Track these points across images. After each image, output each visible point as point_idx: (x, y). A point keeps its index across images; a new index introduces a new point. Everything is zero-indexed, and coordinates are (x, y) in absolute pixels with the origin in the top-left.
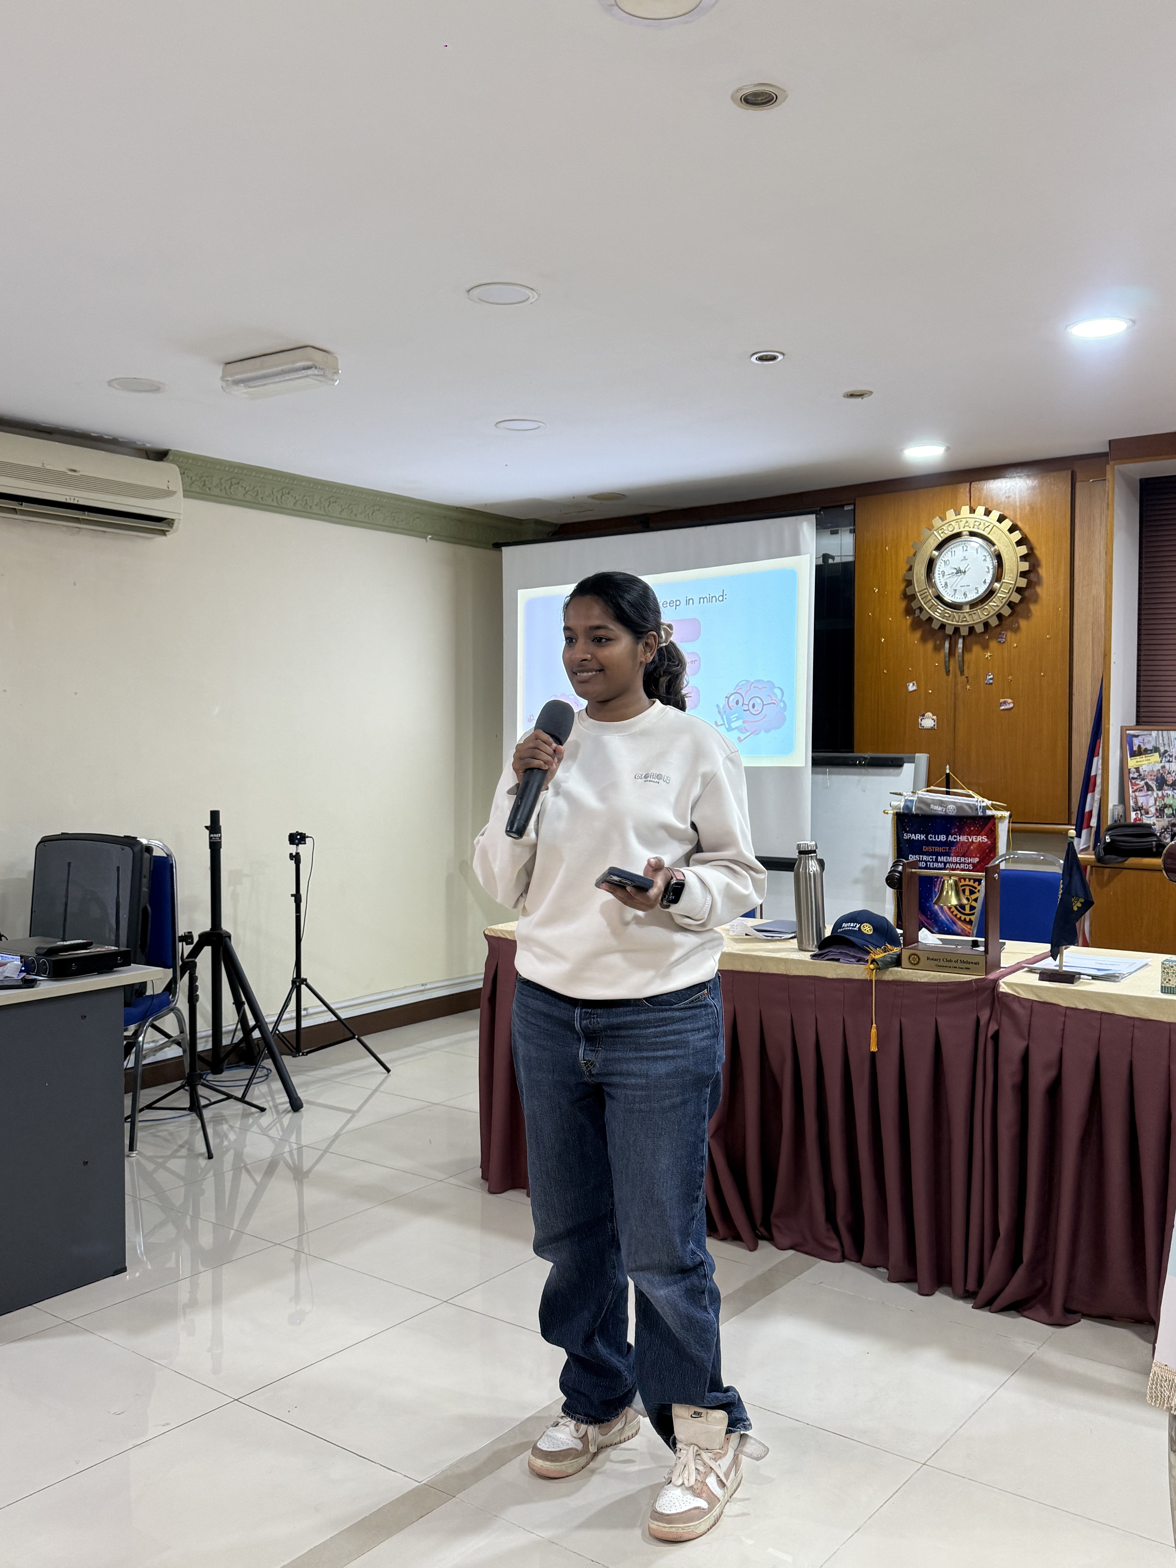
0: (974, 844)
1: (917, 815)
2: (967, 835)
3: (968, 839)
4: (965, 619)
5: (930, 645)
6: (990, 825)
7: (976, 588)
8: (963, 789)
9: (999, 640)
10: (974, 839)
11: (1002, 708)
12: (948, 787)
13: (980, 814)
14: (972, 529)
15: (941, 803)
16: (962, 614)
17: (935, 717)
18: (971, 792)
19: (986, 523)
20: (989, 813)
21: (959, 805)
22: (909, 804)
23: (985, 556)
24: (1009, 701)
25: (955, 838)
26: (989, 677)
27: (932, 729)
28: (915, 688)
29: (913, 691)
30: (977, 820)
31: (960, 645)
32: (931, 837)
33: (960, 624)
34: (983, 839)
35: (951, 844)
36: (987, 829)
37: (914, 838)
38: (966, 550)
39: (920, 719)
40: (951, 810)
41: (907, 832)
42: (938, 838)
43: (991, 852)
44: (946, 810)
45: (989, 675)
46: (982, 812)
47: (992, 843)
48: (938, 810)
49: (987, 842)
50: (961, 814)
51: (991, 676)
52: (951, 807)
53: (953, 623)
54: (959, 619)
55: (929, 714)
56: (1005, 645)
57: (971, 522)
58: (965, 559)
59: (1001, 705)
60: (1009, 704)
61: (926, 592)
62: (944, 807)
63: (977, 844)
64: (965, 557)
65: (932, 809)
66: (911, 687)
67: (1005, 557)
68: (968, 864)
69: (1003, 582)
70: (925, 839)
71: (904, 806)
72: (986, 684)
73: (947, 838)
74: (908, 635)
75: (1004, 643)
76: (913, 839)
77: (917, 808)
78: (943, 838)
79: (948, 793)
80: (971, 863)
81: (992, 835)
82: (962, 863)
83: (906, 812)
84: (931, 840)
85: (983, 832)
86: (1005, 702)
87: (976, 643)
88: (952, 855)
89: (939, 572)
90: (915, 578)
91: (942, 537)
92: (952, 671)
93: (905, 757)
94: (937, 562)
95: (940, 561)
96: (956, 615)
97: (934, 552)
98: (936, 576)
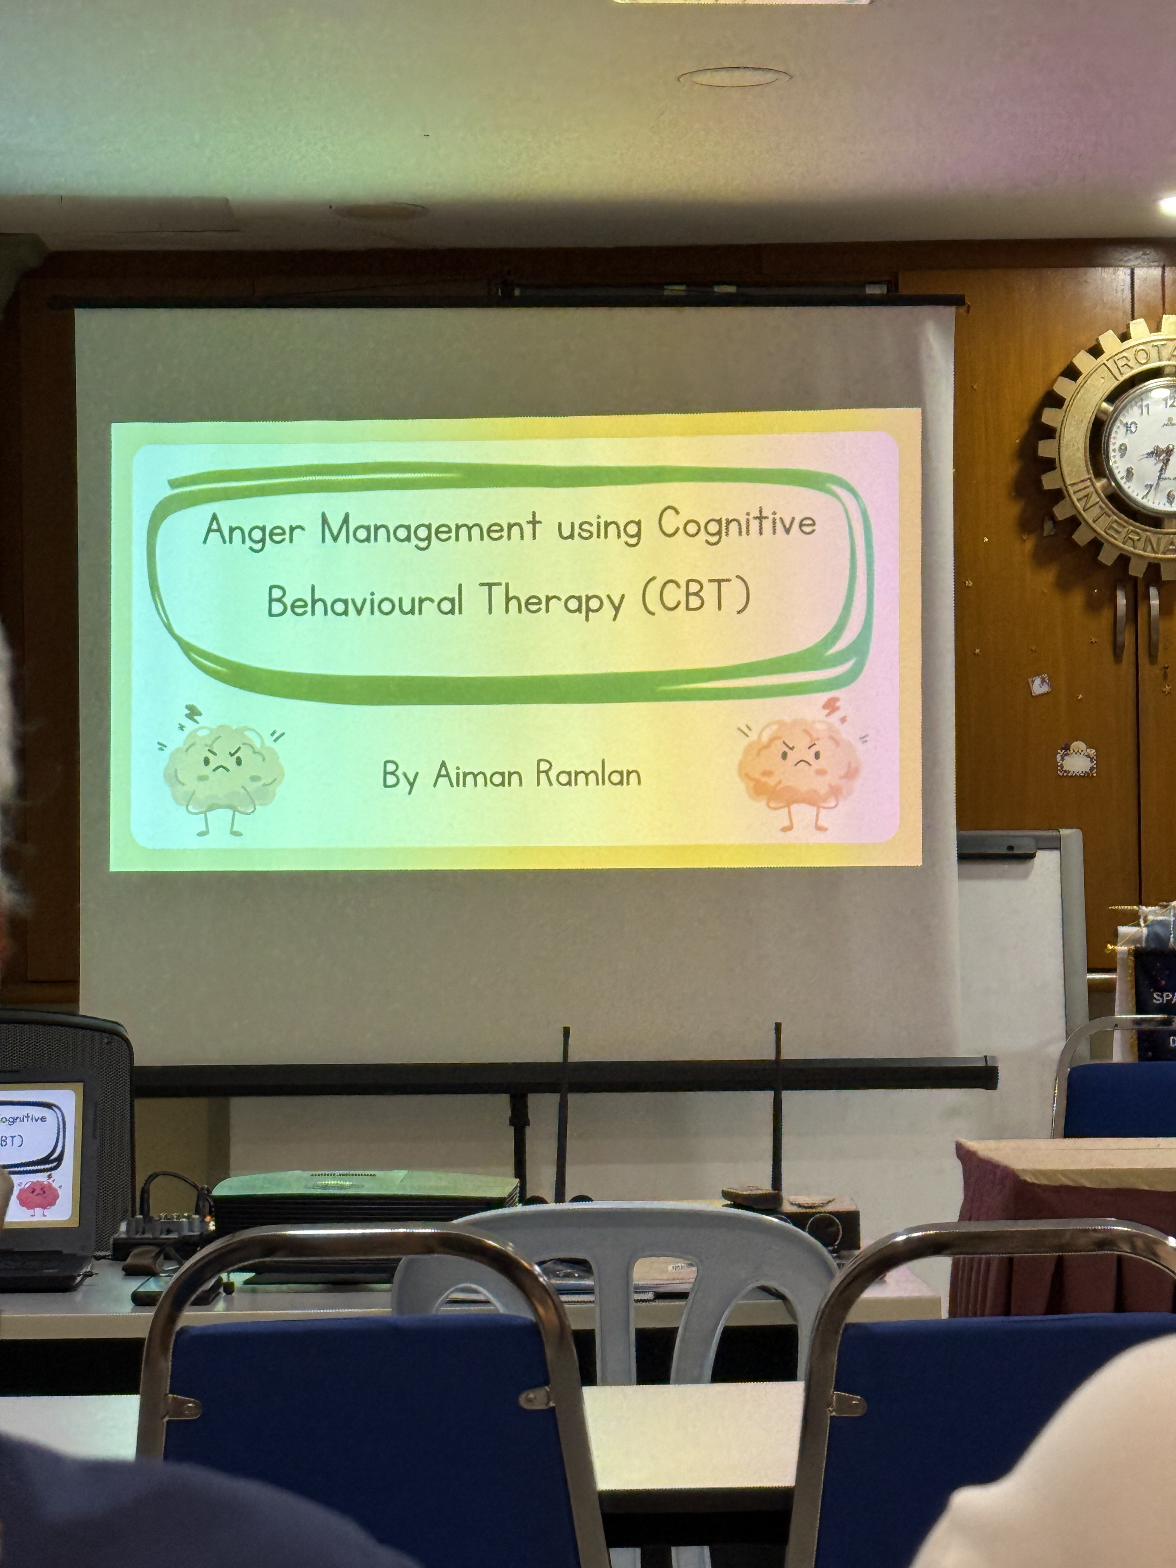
4: (1172, 547)
5: (1078, 599)
16: (1166, 537)
17: (1092, 752)
22: (1159, 929)
27: (1087, 776)
28: (1045, 689)
29: (1042, 695)
31: (1155, 602)
33: (1160, 556)
38: (1172, 406)
39: (1059, 757)
41: (1162, 990)
53: (1146, 554)
54: (1158, 545)
55: (1079, 744)
58: (1170, 422)
61: (1087, 487)
64: (1170, 419)
66: (1038, 687)
71: (1148, 935)
74: (1028, 576)
83: (1153, 946)
89: (1117, 446)
90: (1065, 454)
91: (1121, 374)
92: (1128, 655)
93: (1037, 839)
94: (1113, 425)
95: (1118, 424)
96: (1154, 539)
97: (1105, 405)
98: (1112, 454)
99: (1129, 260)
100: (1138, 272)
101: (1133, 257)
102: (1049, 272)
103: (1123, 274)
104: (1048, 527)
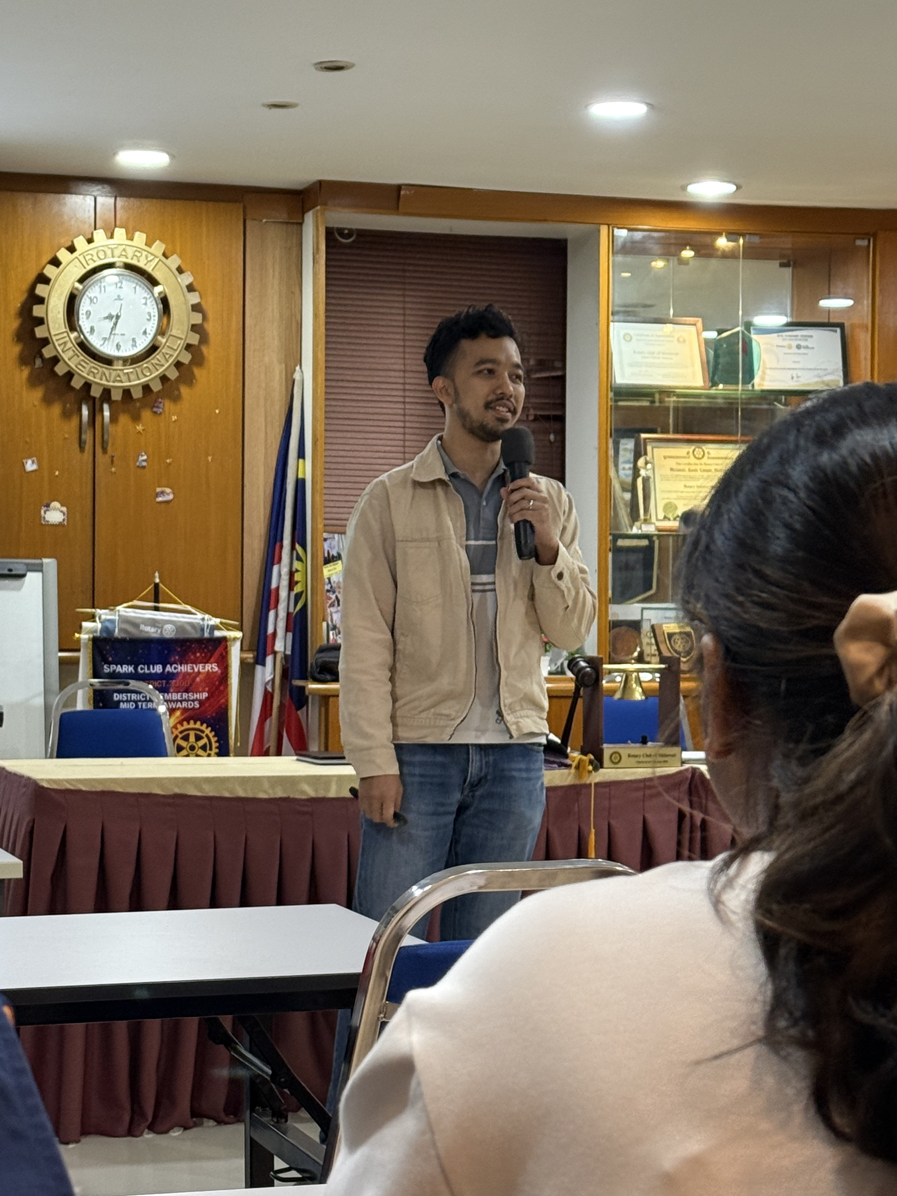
0: (200, 676)
1: (123, 641)
2: (192, 663)
3: (193, 669)
4: (118, 379)
5: (56, 410)
6: (220, 650)
7: (134, 340)
8: (176, 602)
9: (155, 409)
10: (201, 668)
11: (160, 499)
12: (156, 600)
13: (206, 635)
14: (129, 261)
15: (154, 623)
16: (115, 372)
17: (64, 509)
18: (189, 608)
19: (149, 255)
20: (217, 634)
21: (179, 624)
22: (108, 624)
23: (145, 298)
24: (168, 490)
25: (175, 668)
26: (141, 458)
27: (60, 525)
28: (35, 467)
29: (32, 471)
30: (203, 644)
31: (107, 414)
32: (142, 669)
33: (111, 384)
34: (212, 667)
35: (170, 676)
36: (217, 654)
37: (120, 670)
38: (121, 287)
39: (42, 511)
40: (169, 632)
41: (110, 663)
42: (153, 669)
43: (221, 683)
44: (161, 632)
45: (142, 456)
46: (210, 633)
47: (222, 673)
48: (151, 632)
49: (216, 672)
50: (181, 636)
51: (145, 457)
52: (168, 627)
53: (102, 382)
54: (110, 376)
55: (56, 504)
56: (163, 416)
57: (130, 251)
58: (119, 298)
59: (157, 495)
60: (168, 494)
61: (65, 337)
62: (159, 628)
63: (204, 675)
64: (119, 296)
65: (142, 631)
66: (30, 466)
67: (172, 302)
68: (193, 701)
69: (171, 335)
70: (133, 671)
71: (102, 628)
72: (138, 467)
73: (164, 668)
74: (24, 393)
75: (161, 414)
76: (119, 672)
77: (121, 630)
78: (158, 669)
79: (156, 609)
80: (196, 700)
81: (224, 663)
82: (185, 700)
83: (105, 635)
84: (142, 672)
85: (212, 659)
86: (163, 493)
87: (124, 412)
88: (171, 690)
89: (84, 312)
90: (50, 315)
91: (88, 264)
92: (88, 447)
93: (27, 565)
94: (82, 298)
95: (85, 297)
96: (107, 373)
97: (77, 285)
98: (81, 316)
99: (93, 191)
100: (100, 200)
101: (96, 189)
102: (41, 196)
103: (90, 200)
104: (38, 363)
